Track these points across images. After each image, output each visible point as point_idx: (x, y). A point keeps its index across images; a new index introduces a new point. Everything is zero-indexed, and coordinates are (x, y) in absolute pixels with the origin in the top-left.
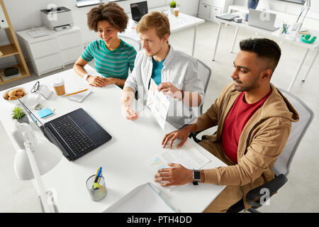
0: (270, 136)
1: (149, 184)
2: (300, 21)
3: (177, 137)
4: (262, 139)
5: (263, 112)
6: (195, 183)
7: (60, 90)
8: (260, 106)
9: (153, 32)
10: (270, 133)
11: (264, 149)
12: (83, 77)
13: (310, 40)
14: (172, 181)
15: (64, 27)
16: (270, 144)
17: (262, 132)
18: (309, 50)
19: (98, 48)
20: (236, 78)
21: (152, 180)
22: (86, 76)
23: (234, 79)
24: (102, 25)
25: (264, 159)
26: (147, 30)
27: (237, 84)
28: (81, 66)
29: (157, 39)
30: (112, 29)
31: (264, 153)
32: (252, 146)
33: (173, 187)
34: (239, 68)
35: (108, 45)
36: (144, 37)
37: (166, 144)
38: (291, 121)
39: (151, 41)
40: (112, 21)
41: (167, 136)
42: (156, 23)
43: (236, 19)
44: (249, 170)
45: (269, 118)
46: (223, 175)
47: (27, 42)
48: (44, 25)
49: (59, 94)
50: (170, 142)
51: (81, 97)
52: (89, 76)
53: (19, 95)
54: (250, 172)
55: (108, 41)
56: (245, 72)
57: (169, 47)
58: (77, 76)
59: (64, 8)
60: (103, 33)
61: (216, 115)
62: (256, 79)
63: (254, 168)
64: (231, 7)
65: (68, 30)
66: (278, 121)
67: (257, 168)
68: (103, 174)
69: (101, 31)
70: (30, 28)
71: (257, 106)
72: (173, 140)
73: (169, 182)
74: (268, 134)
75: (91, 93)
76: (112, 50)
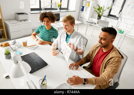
0: (114, 64)
1: (65, 84)
2: (118, 25)
3: (75, 65)
4: (111, 66)
5: (111, 55)
6: (84, 84)
7: (25, 44)
8: (109, 53)
9: (69, 22)
10: (114, 63)
11: (111, 70)
12: (35, 40)
13: (122, 32)
14: (75, 83)
15: (25, 20)
16: (114, 68)
17: (111, 63)
18: (121, 36)
19: (42, 28)
20: (100, 42)
21: (66, 82)
22: (36, 39)
23: (99, 42)
24: (45, 19)
25: (112, 74)
26: (66, 21)
27: (100, 44)
28: (35, 35)
29: (70, 25)
30: (49, 21)
31: (112, 72)
32: (107, 69)
33: (75, 85)
34: (101, 39)
35: (46, 27)
36: (65, 24)
37: (70, 68)
38: (122, 59)
39: (68, 26)
40: (50, 18)
41: (71, 64)
42: (70, 19)
43: (94, 23)
44: (106, 78)
45: (113, 57)
46: (95, 80)
47: (8, 25)
48: (16, 19)
49: (24, 46)
50: (72, 67)
51: (33, 48)
52: (37, 40)
53: (7, 45)
54: (106, 79)
55: (47, 26)
56: (104, 40)
57: (74, 30)
58: (32, 39)
59: (25, 13)
60: (45, 23)
61: (90, 58)
62: (109, 43)
63: (108, 78)
64: (91, 19)
65: (26, 22)
66: (117, 59)
67: (109, 78)
68: (46, 78)
69: (45, 22)
70: (10, 20)
71: (108, 53)
72: (74, 66)
73: (73, 83)
74: (113, 64)
75: (38, 46)
76: (47, 29)
